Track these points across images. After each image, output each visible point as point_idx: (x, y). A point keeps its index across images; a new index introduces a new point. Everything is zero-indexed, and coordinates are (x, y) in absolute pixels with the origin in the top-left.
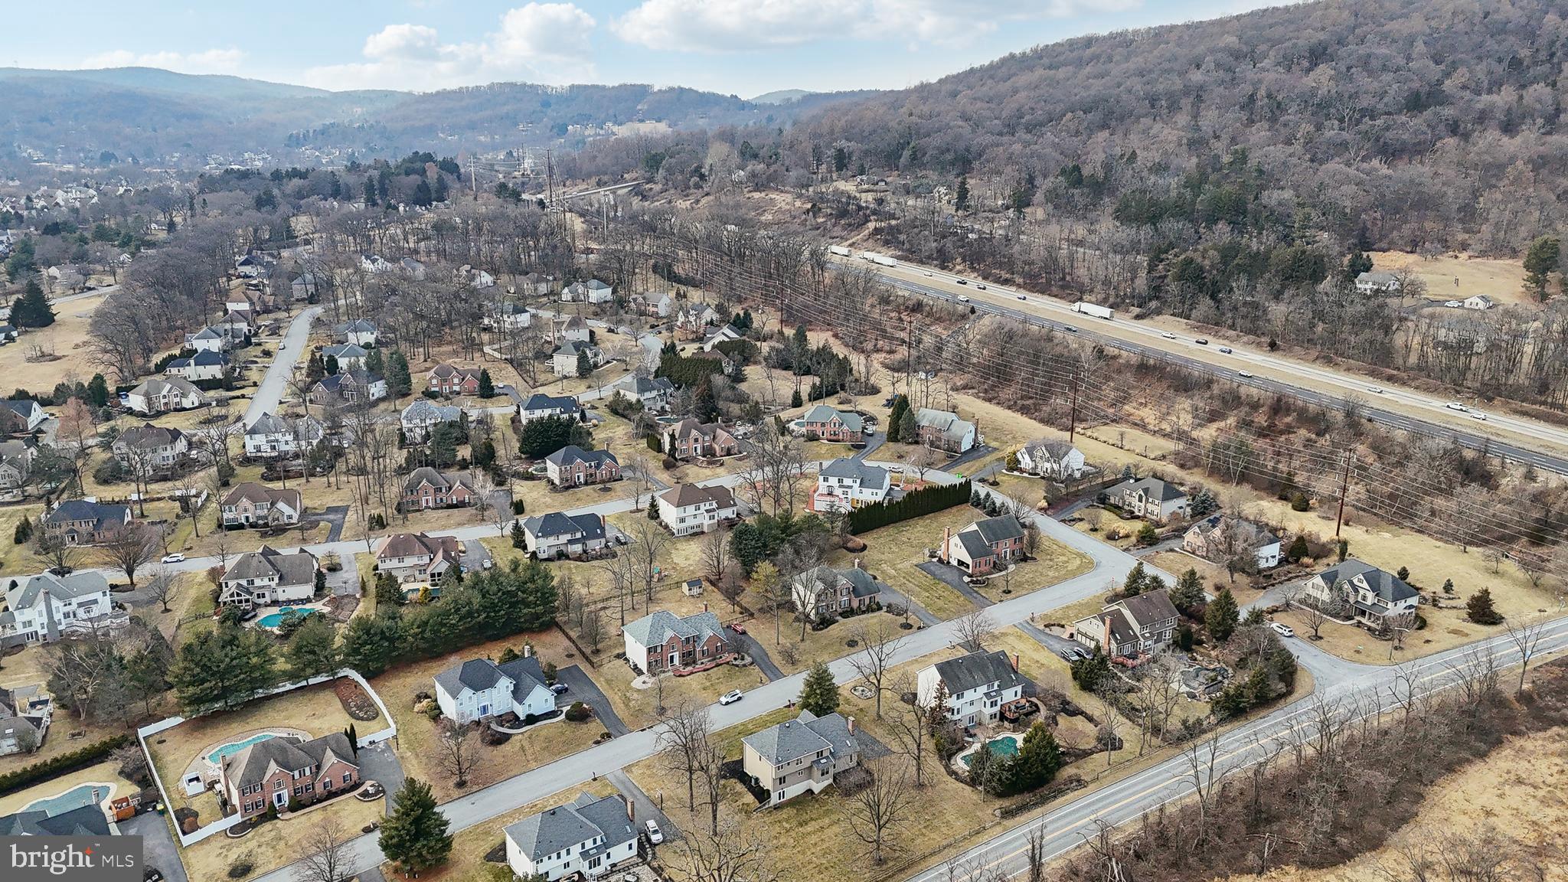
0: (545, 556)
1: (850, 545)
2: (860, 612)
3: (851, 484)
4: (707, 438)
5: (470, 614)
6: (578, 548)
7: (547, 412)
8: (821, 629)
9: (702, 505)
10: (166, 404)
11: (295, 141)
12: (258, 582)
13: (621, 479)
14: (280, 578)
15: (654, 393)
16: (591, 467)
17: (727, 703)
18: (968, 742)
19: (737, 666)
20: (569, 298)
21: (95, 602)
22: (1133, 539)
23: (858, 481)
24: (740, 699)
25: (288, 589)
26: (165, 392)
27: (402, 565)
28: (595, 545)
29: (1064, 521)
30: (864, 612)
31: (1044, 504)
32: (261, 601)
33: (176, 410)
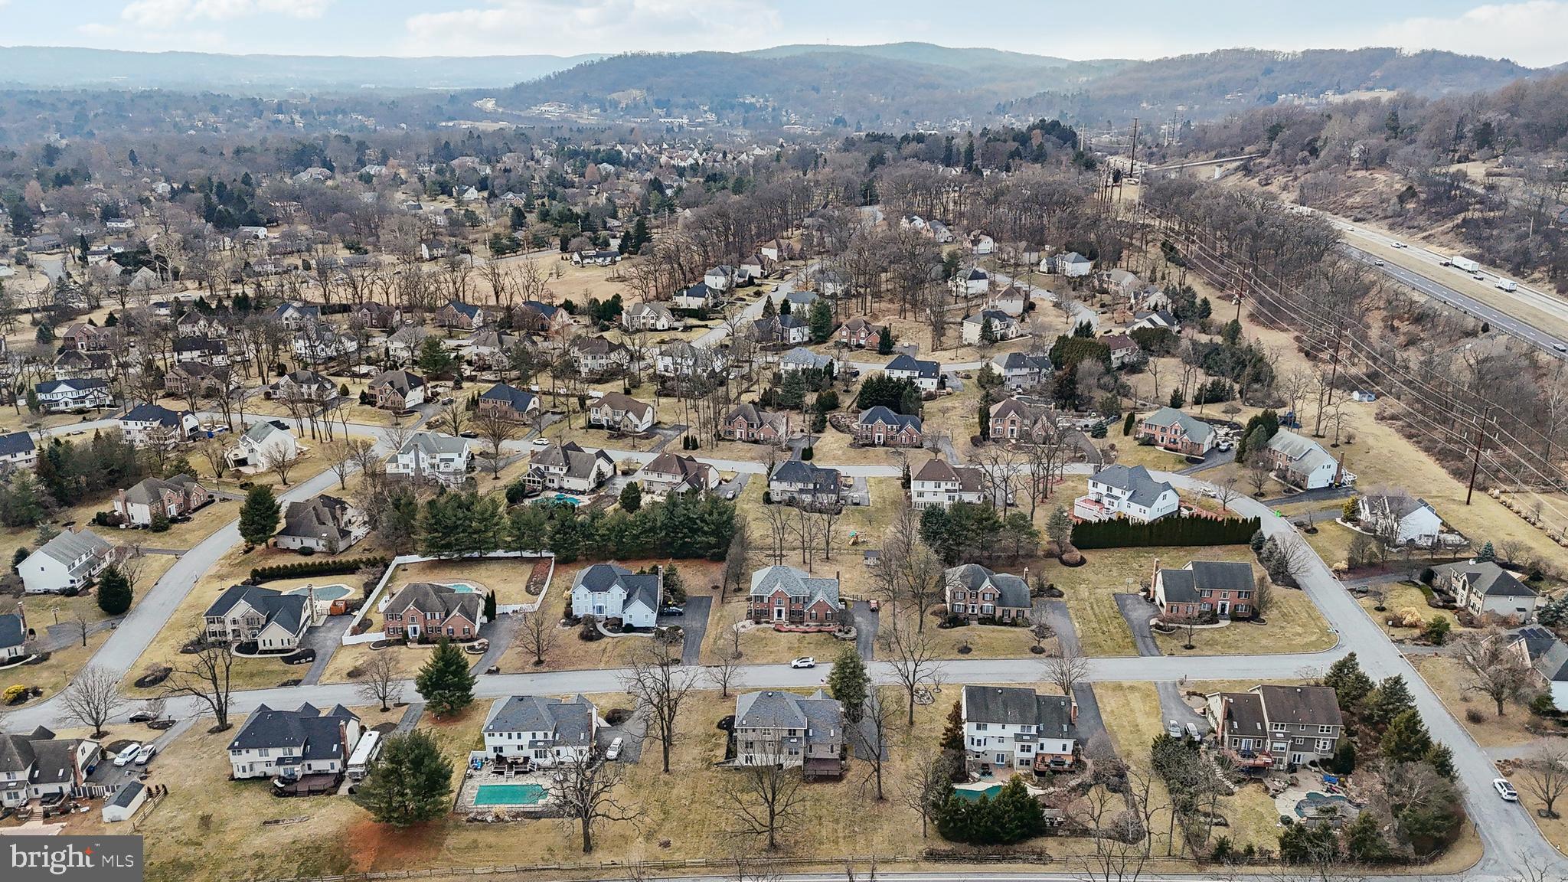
0: (778, 499)
1: (1065, 557)
2: (1000, 622)
3: (1120, 495)
4: (1026, 422)
5: (653, 529)
6: (807, 498)
7: (904, 375)
8: (947, 628)
9: (943, 484)
10: (644, 324)
11: (1001, 109)
12: (552, 470)
13: (921, 447)
14: (568, 470)
15: (1025, 371)
16: (892, 429)
17: (796, 667)
18: (973, 778)
19: (836, 637)
20: (1046, 270)
21: (452, 460)
22: (1417, 632)
23: (1128, 494)
24: (810, 667)
25: (572, 480)
26: (644, 314)
27: (659, 480)
28: (825, 499)
29: (1351, 590)
30: (1005, 624)
31: (1343, 565)
32: (551, 485)
33: (651, 330)
